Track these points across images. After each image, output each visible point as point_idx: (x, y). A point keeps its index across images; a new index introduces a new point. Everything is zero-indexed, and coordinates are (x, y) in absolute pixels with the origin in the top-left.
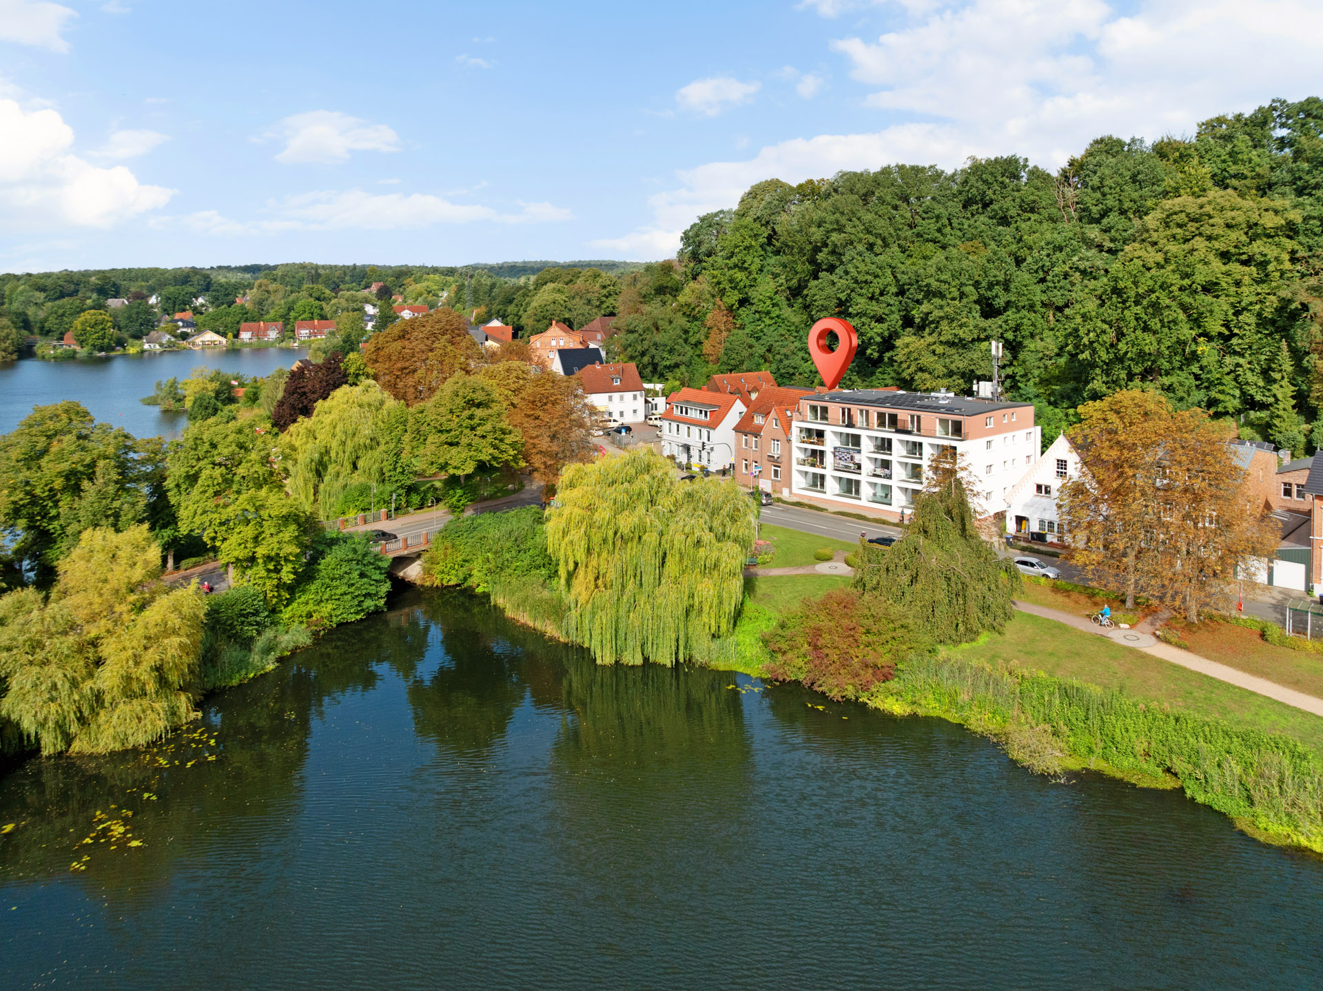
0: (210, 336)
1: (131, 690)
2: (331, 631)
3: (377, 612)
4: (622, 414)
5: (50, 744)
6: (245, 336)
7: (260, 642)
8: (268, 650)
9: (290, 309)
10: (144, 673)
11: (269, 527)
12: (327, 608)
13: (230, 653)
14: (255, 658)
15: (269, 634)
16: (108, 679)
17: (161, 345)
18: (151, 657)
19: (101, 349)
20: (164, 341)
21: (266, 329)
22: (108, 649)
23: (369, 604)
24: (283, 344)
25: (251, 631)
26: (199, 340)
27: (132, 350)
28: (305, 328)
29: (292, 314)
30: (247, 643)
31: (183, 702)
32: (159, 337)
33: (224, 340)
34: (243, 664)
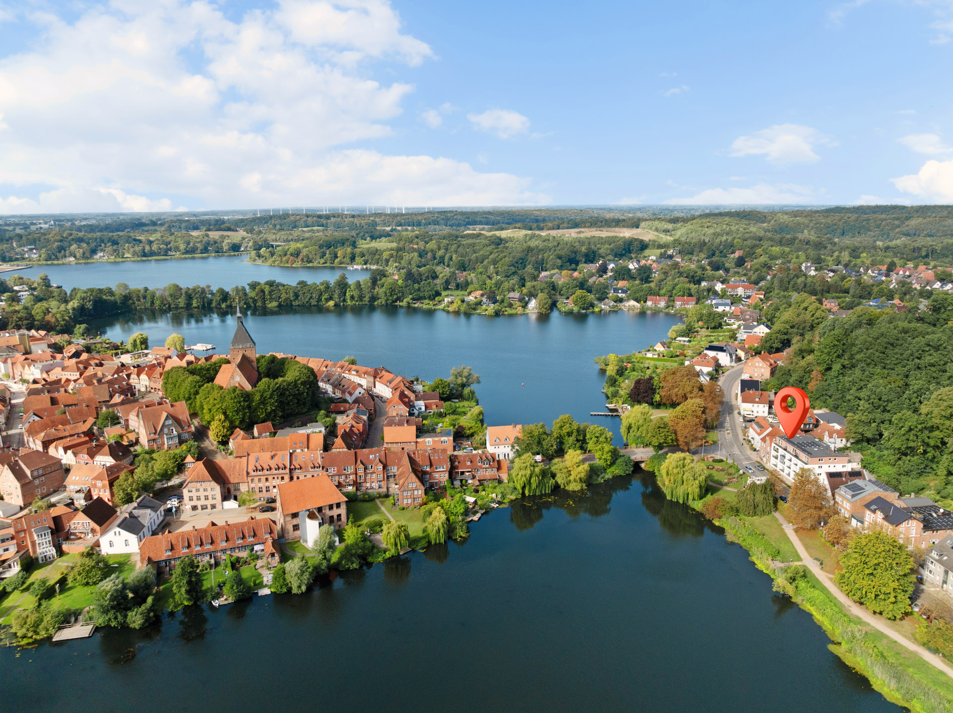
0: (632, 303)
1: (575, 481)
2: (617, 476)
3: (629, 474)
4: (758, 412)
5: (562, 487)
6: (649, 303)
7: (601, 476)
8: (603, 478)
9: (674, 288)
10: (577, 479)
11: (605, 453)
12: (617, 471)
13: (595, 477)
14: (599, 479)
15: (604, 474)
16: (572, 478)
17: (609, 307)
18: (579, 476)
19: (583, 309)
20: (611, 304)
21: (660, 301)
22: (572, 473)
23: (627, 472)
24: (667, 310)
25: (599, 473)
26: (627, 304)
27: (596, 310)
28: (679, 301)
29: (674, 292)
30: (598, 476)
31: (584, 485)
32: (609, 303)
33: (639, 305)
34: (597, 480)
